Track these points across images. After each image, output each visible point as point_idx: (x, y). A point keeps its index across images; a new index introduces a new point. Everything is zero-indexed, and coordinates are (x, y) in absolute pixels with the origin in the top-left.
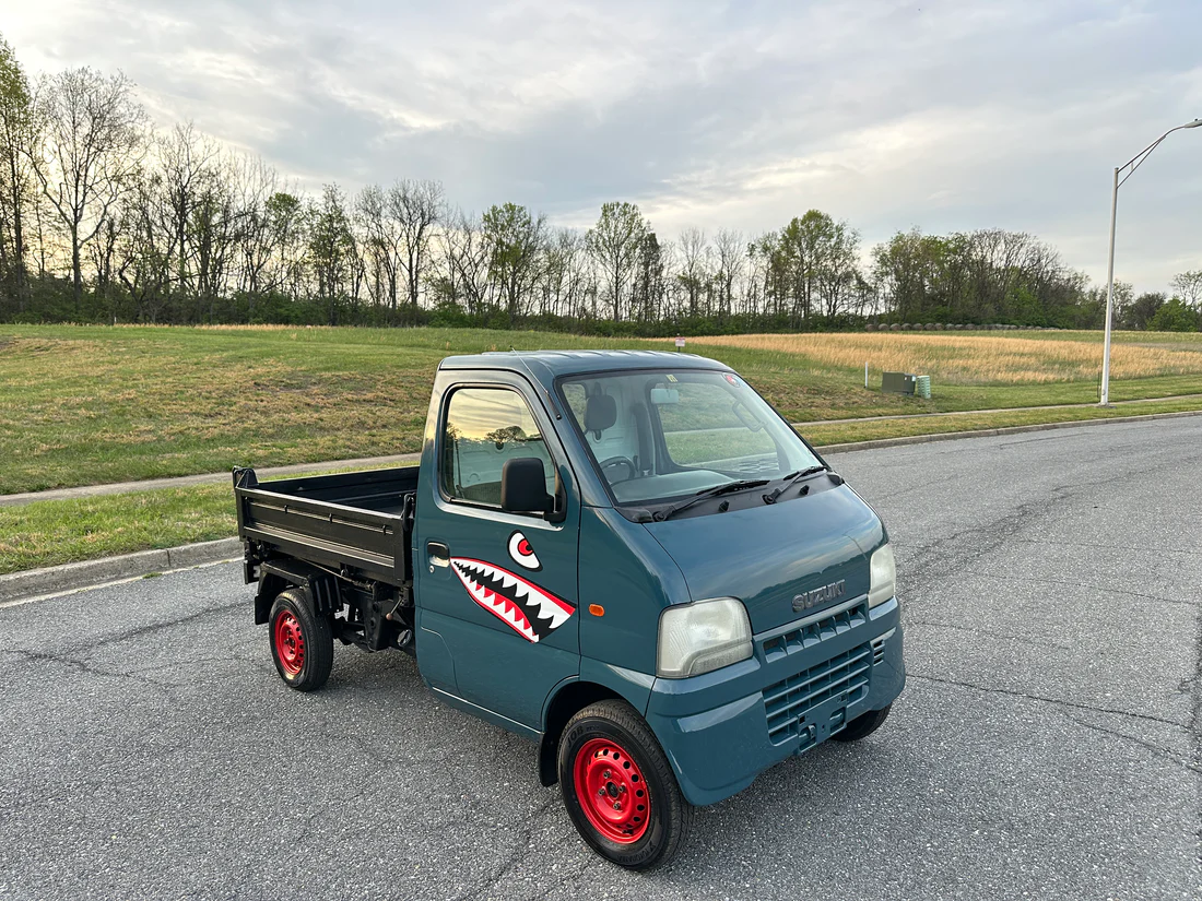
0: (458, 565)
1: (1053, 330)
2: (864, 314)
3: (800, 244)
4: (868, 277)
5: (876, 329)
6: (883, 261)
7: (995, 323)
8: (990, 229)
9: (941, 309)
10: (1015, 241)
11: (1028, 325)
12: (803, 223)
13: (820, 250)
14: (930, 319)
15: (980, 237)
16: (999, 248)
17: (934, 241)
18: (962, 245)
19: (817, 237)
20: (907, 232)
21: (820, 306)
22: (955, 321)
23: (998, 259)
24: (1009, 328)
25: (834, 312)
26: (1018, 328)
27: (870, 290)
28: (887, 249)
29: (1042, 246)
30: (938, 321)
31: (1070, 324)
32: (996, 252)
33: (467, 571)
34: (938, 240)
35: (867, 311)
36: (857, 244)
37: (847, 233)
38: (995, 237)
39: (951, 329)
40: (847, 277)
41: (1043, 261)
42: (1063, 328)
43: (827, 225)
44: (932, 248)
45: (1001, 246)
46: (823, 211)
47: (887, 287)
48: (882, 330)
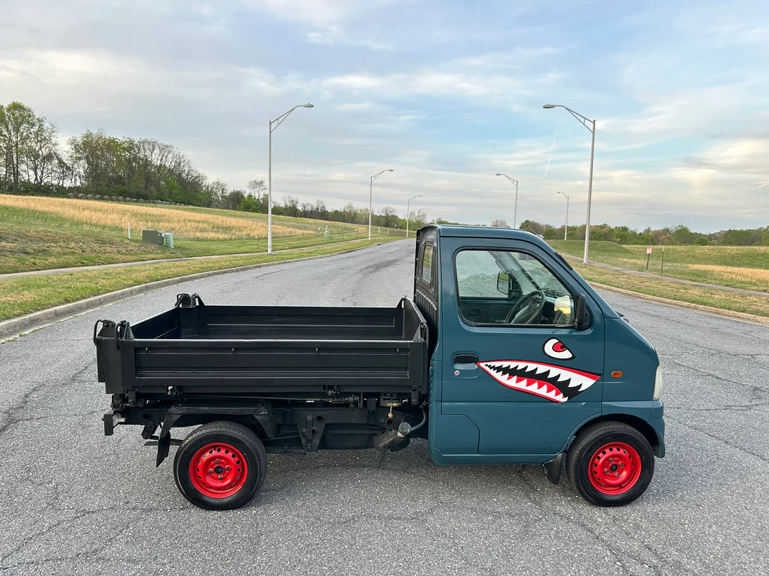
0: (489, 366)
1: (190, 207)
2: (64, 186)
3: (7, 127)
4: (66, 159)
5: (76, 197)
6: (77, 148)
7: (157, 199)
8: (149, 139)
9: (121, 188)
10: (164, 149)
11: (176, 202)
12: (9, 110)
13: (25, 134)
14: (114, 194)
15: (144, 142)
16: (155, 151)
17: (113, 141)
18: (131, 146)
19: (21, 123)
20: (94, 132)
21: (28, 175)
22: (132, 196)
23: (155, 159)
24: (166, 204)
25: (42, 181)
26: (171, 204)
27: (68, 168)
28: (79, 140)
29: (181, 154)
30: (120, 195)
31: (200, 204)
32: (153, 154)
33: (499, 369)
34: (116, 140)
35: (67, 183)
36: (54, 134)
37: (46, 125)
38: (153, 145)
39: (129, 201)
40: (49, 157)
41: (182, 164)
42: (196, 206)
43: (29, 116)
44: (111, 145)
45: (157, 151)
46: (26, 104)
47: (81, 168)
48: (81, 198)
